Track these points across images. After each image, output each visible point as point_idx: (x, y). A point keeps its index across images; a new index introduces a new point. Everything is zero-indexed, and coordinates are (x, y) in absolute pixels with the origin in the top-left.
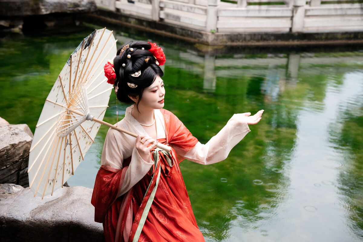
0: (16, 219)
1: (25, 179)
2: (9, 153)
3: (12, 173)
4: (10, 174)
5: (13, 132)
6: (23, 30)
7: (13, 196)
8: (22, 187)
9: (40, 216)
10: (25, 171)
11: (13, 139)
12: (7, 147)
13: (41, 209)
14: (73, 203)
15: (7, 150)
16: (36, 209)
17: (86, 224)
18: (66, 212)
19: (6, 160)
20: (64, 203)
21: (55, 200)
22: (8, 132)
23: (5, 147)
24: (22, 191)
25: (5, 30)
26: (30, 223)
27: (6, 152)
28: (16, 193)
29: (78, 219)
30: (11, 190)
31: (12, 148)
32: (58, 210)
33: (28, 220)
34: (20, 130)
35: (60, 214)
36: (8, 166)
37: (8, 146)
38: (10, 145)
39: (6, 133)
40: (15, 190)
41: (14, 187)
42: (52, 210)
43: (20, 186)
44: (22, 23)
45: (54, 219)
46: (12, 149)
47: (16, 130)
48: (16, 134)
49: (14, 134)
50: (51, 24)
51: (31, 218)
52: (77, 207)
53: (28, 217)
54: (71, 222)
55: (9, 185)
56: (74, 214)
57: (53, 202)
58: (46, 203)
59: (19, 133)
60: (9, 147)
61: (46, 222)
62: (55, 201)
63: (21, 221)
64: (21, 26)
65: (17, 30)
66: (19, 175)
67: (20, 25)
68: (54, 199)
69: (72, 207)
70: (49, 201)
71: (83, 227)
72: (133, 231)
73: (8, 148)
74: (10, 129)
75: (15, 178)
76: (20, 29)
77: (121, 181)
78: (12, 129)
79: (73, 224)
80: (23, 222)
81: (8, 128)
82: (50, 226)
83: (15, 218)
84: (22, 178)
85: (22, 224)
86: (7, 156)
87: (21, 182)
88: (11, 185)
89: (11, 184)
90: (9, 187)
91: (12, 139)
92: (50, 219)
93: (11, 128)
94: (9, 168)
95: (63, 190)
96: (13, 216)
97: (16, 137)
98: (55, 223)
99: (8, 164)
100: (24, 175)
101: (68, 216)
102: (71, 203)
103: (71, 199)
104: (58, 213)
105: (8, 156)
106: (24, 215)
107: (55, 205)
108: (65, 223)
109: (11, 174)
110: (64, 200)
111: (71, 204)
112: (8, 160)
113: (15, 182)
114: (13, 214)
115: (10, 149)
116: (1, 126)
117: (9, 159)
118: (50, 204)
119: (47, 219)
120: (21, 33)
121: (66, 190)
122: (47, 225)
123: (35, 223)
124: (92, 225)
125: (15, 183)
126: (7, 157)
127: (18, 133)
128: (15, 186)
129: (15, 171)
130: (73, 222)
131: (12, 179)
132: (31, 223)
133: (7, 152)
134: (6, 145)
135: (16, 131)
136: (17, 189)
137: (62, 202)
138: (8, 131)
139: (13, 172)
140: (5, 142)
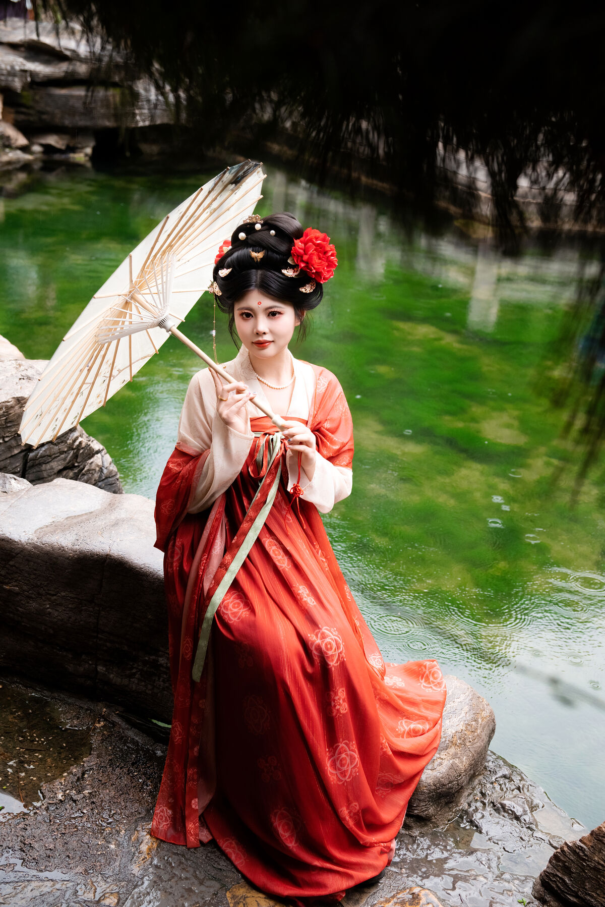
0: (10, 537)
1: (38, 469)
2: (10, 414)
3: (13, 454)
4: (10, 455)
5: (24, 373)
6: (93, 158)
7: (9, 497)
8: (28, 483)
9: (53, 539)
10: (38, 453)
11: (21, 388)
12: (9, 402)
13: (56, 527)
14: (116, 524)
15: (7, 407)
16: (47, 526)
17: (136, 562)
18: (101, 539)
19: (3, 428)
20: (99, 523)
21: (86, 514)
22: (13, 373)
23: (3, 401)
24: (26, 490)
25: (57, 157)
26: (33, 547)
27: (4, 412)
28: (16, 494)
29: (120, 553)
30: (7, 485)
31: (16, 405)
32: (86, 534)
33: (30, 541)
34: (37, 371)
35: (88, 540)
36: (7, 439)
37: (10, 400)
38: (14, 398)
39: (9, 374)
40: (15, 487)
41: (13, 481)
42: (75, 533)
43: (25, 481)
44: (92, 144)
45: (77, 546)
46: (17, 407)
47: (29, 370)
48: (29, 378)
49: (25, 378)
50: (150, 149)
51: (36, 539)
52: (122, 533)
53: (31, 537)
54: (107, 555)
55: (5, 477)
56: (115, 544)
57: (80, 519)
58: (67, 518)
59: (35, 377)
60: (11, 403)
61: (62, 549)
62: (84, 517)
63: (17, 542)
64: (89, 150)
65: (80, 157)
66: (27, 460)
67: (87, 146)
68: (84, 513)
69: (113, 532)
70: (74, 514)
71: (130, 565)
72: (217, 581)
73: (8, 404)
74: (18, 366)
75: (18, 464)
76: (86, 155)
77: (196, 472)
78: (22, 368)
79: (112, 559)
80: (22, 544)
81: (15, 366)
82: (70, 556)
83: (8, 535)
84: (33, 466)
85: (20, 546)
86: (6, 419)
87: (29, 474)
88: (8, 477)
89: (9, 475)
90: (4, 480)
91: (19, 387)
92: (70, 546)
93: (20, 365)
94: (8, 444)
95: (104, 498)
96: (4, 532)
97: (28, 385)
98: (78, 553)
99: (7, 435)
100: (37, 462)
101: (103, 546)
102: (113, 524)
103: (113, 517)
104: (85, 538)
105: (8, 420)
106: (24, 534)
107: (82, 525)
108: (97, 555)
109: (12, 456)
110: (102, 518)
111: (112, 526)
112: (8, 427)
113: (19, 472)
114: (4, 529)
115: (12, 407)
116: (2, 359)
117: (10, 426)
118: (75, 521)
119: (64, 545)
120: (89, 165)
121: (109, 500)
122: (63, 554)
123: (42, 549)
124: (147, 565)
125: (18, 474)
126: (6, 421)
127: (32, 376)
128: (15, 479)
129: (19, 450)
130: (111, 556)
131: (14, 466)
132: (36, 547)
133: (7, 412)
134: (6, 397)
135: (30, 373)
136: (19, 485)
137: (97, 519)
138: (14, 371)
139: (16, 452)
140: (6, 392)
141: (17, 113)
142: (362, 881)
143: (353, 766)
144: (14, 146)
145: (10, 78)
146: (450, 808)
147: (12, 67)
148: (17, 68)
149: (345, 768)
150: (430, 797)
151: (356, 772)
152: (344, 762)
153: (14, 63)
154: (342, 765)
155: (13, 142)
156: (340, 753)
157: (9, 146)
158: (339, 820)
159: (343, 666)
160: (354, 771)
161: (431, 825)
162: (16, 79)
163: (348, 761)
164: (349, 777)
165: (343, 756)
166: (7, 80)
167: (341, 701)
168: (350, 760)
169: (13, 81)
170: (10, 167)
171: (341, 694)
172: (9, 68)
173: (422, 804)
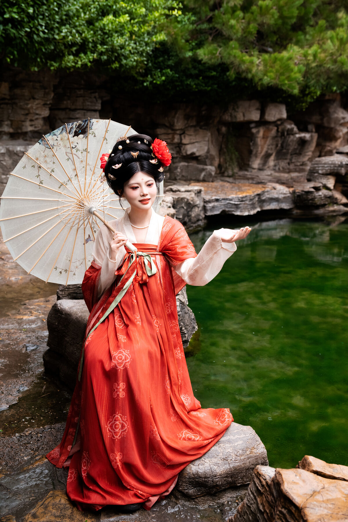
141: (344, 186)
142: (114, 504)
143: (123, 430)
144: (339, 203)
145: (339, 168)
146: (213, 499)
147: (341, 163)
148: (344, 163)
149: (117, 430)
150: (190, 482)
151: (123, 434)
152: (117, 426)
153: (343, 161)
154: (116, 428)
155: (339, 201)
156: (115, 420)
157: (337, 203)
158: (110, 462)
159: (126, 370)
160: (123, 433)
161: (194, 503)
162: (343, 169)
163: (120, 426)
164: (119, 437)
165: (117, 423)
166: (337, 170)
167: (121, 390)
168: (122, 426)
169: (341, 170)
170: (335, 214)
171: (122, 386)
172: (339, 163)
173: (184, 484)
